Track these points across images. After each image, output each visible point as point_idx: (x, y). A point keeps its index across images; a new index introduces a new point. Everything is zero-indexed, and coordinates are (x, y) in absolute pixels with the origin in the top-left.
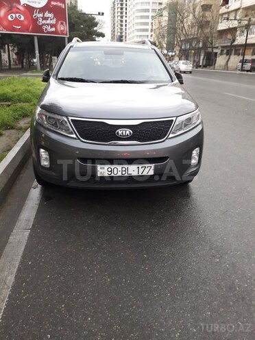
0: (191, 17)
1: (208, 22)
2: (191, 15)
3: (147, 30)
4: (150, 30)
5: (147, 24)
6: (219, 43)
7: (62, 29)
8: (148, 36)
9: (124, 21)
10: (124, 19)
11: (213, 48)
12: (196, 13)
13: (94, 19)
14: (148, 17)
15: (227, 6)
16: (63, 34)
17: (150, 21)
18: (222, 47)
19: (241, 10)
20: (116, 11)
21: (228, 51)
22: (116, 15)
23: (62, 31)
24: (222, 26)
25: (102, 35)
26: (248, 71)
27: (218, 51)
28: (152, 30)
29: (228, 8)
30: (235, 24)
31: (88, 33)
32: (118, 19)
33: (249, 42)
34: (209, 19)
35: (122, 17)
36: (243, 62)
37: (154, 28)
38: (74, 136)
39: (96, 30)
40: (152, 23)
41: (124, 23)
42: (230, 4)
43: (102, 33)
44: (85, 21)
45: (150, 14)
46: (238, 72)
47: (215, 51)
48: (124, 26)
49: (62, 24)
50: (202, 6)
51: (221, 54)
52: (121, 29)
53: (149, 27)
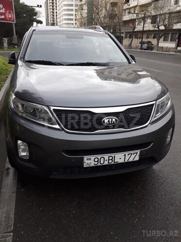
0: (104, 11)
1: (116, 15)
2: (104, 9)
3: (72, 19)
4: (74, 19)
5: (72, 15)
6: (124, 30)
7: (10, 16)
8: (73, 24)
9: (55, 13)
10: (55, 11)
11: (120, 33)
12: (108, 8)
13: (34, 10)
14: (72, 10)
15: (128, 4)
16: (11, 21)
17: (74, 13)
18: (126, 32)
19: (138, 7)
20: (49, 5)
21: (130, 35)
22: (49, 8)
23: (10, 18)
24: (126, 17)
25: (41, 22)
26: (145, 49)
27: (124, 35)
28: (76, 19)
29: (129, 5)
30: (135, 16)
31: (29, 20)
32: (50, 11)
33: (145, 29)
34: (117, 12)
35: (53, 9)
36: (142, 43)
37: (78, 17)
38: (57, 126)
39: (36, 18)
40: (76, 14)
41: (55, 14)
42: (130, 3)
43: (40, 21)
44: (27, 11)
45: (74, 8)
46: (139, 50)
47: (122, 35)
48: (55, 16)
49: (10, 13)
50: (111, 3)
51: (126, 37)
52: (53, 18)
53: (74, 17)
